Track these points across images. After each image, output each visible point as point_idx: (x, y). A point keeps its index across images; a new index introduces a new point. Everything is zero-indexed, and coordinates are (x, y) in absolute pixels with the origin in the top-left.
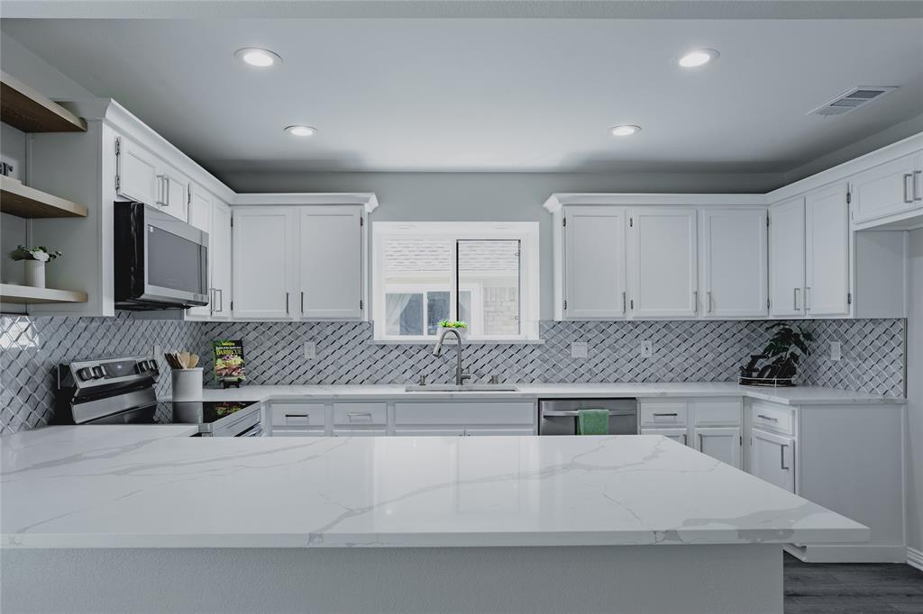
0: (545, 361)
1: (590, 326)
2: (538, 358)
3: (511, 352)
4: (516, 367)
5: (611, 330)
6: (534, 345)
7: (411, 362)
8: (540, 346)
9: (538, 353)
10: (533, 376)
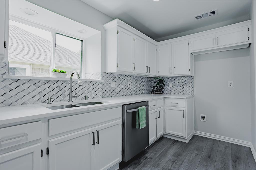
0: (103, 89)
1: (116, 75)
2: (101, 87)
3: (91, 85)
4: (93, 91)
5: (121, 78)
6: (99, 82)
7: (39, 90)
8: (101, 82)
9: (100, 85)
10: (99, 95)
